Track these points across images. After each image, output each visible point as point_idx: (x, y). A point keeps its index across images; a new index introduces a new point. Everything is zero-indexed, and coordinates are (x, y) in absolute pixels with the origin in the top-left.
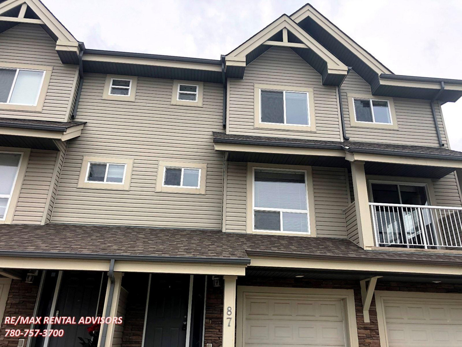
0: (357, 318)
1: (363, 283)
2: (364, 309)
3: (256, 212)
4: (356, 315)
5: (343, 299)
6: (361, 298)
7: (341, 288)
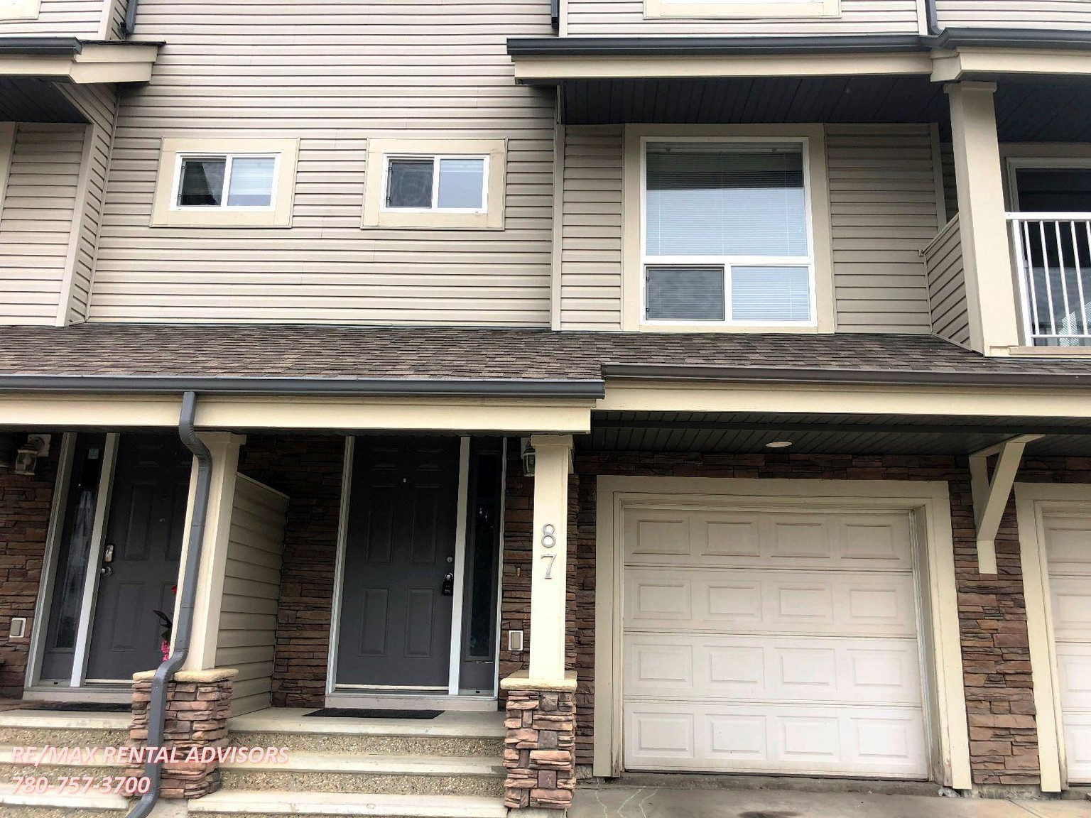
0: (955, 560)
1: (977, 462)
2: (979, 536)
3: (651, 269)
4: (955, 554)
5: (914, 510)
6: (972, 506)
7: (909, 477)
